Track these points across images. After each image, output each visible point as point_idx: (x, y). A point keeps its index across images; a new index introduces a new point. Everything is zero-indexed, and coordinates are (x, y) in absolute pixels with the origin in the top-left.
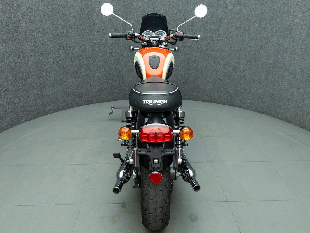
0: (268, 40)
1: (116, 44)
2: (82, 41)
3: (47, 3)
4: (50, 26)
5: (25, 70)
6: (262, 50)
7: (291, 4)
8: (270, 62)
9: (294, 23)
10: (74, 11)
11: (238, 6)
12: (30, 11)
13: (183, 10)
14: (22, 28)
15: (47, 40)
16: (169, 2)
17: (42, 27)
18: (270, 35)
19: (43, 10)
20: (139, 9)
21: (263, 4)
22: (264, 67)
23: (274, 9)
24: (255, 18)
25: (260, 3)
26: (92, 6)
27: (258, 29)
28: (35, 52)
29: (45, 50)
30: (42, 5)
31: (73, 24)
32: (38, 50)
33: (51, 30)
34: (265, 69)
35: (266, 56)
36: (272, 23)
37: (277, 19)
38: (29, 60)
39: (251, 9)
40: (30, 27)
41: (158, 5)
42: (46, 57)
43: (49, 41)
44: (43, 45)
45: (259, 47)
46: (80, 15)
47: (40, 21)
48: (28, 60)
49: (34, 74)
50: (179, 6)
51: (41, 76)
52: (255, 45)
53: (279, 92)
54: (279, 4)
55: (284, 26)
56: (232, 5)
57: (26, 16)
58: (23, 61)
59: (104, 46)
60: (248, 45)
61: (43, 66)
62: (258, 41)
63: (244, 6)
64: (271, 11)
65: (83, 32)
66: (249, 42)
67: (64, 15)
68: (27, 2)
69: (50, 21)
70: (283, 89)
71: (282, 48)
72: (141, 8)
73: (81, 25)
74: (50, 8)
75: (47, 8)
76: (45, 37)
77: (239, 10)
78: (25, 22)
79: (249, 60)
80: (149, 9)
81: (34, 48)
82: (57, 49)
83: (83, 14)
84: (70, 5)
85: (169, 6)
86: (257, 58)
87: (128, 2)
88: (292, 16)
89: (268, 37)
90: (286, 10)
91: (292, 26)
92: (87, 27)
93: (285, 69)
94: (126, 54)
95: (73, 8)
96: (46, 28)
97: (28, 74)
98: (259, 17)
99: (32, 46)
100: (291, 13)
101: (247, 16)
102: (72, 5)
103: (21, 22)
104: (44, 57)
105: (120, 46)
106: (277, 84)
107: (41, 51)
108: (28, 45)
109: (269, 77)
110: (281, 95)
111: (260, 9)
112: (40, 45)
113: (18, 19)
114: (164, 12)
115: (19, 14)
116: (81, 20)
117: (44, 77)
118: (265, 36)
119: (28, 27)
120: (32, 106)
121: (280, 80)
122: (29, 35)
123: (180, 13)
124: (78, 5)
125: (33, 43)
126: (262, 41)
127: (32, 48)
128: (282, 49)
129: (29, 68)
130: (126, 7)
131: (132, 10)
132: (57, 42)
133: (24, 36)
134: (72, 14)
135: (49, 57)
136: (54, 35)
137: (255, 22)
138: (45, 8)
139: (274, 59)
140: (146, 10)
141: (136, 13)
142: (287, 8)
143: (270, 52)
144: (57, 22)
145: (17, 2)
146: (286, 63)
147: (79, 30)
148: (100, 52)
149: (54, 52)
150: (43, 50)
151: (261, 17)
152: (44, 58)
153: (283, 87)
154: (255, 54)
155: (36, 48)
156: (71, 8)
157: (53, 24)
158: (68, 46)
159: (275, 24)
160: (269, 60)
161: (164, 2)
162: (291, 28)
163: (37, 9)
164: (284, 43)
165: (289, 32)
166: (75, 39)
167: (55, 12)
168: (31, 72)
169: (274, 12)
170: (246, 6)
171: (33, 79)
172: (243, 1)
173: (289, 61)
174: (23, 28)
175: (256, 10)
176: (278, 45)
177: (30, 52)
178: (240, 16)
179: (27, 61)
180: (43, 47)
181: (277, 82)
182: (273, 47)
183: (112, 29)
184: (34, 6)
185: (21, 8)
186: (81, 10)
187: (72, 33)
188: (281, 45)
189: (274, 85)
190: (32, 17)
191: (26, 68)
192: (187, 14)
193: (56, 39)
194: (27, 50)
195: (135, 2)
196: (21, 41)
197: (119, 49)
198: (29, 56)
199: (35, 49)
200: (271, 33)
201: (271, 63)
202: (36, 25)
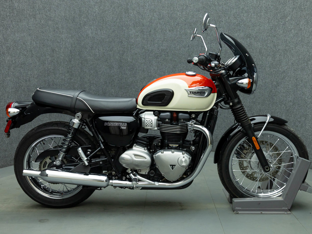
0: (284, 74)
1: (109, 83)
2: (71, 79)
3: (35, 38)
4: (36, 61)
6: (279, 86)
7: (304, 34)
8: (290, 99)
9: (309, 54)
10: (64, 47)
11: (248, 39)
12: (16, 45)
13: (187, 46)
14: (5, 62)
16: (171, 37)
17: (28, 62)
18: (285, 69)
19: (30, 44)
20: (137, 45)
21: (274, 36)
22: (283, 105)
23: (287, 40)
24: (268, 52)
25: (271, 35)
26: (84, 42)
27: (272, 63)
30: (29, 39)
31: (61, 60)
33: (37, 66)
34: (285, 108)
35: (284, 93)
36: (287, 56)
37: (292, 51)
39: (262, 42)
40: (14, 62)
41: (158, 40)
43: (33, 77)
44: (26, 81)
45: (276, 83)
46: (71, 51)
47: (25, 56)
48: (8, 97)
50: (182, 41)
52: (270, 81)
53: (304, 135)
54: (291, 35)
55: (300, 58)
56: (241, 39)
57: (12, 49)
59: (96, 85)
60: (262, 81)
62: (274, 76)
63: (254, 39)
64: (284, 43)
65: (72, 69)
66: (264, 78)
67: (53, 50)
68: (14, 35)
69: (36, 56)
70: (308, 130)
71: (300, 82)
72: (139, 44)
73: (70, 61)
74: (38, 42)
75: (35, 43)
76: (29, 73)
77: (250, 43)
78: (9, 56)
79: (266, 98)
80: (148, 45)
83: (74, 50)
84: (60, 40)
85: (171, 42)
86: (274, 96)
87: (125, 37)
88: (307, 47)
89: (284, 72)
90: (299, 41)
91: (309, 57)
92: (78, 64)
93: (307, 106)
94: (121, 95)
95: (64, 43)
96: (31, 64)
98: (272, 50)
99: (14, 81)
100: (306, 43)
101: (259, 50)
102: (63, 40)
103: (5, 56)
105: (115, 86)
106: (300, 124)
109: (290, 117)
110: (306, 138)
111: (272, 41)
112: (23, 82)
113: (3, 53)
114: (165, 48)
115: (5, 47)
116: (72, 56)
118: (280, 70)
119: (12, 61)
120: (6, 151)
121: (303, 119)
122: (12, 70)
123: (184, 49)
124: (68, 40)
126: (277, 76)
128: (301, 84)
130: (123, 43)
131: (129, 46)
133: (7, 70)
134: (62, 50)
136: (40, 71)
137: (268, 55)
138: (32, 43)
139: (293, 95)
140: (145, 46)
141: (134, 50)
142: (300, 39)
143: (288, 88)
144: (44, 57)
145: (3, 35)
146: (307, 99)
147: (68, 67)
148: (91, 91)
150: (25, 87)
151: (275, 49)
152: (26, 96)
153: (307, 127)
154: (271, 91)
155: (18, 84)
156: (61, 44)
157: (40, 60)
158: (54, 83)
159: (290, 57)
160: (289, 97)
161: (165, 37)
162: (307, 59)
163: (24, 43)
164: (301, 76)
165: (306, 64)
166: (63, 77)
167: (43, 47)
169: (287, 43)
170: (257, 39)
172: (252, 34)
173: (310, 96)
174: (7, 62)
175: (269, 42)
176: (296, 80)
177: (11, 88)
178: (251, 50)
179: (6, 98)
181: (299, 122)
182: (290, 82)
183: (106, 66)
184: (21, 40)
185: (7, 41)
186: (71, 46)
188: (299, 79)
189: (297, 126)
190: (18, 52)
192: (192, 50)
195: (132, 38)
196: (3, 76)
197: (113, 88)
199: (17, 86)
200: (287, 67)
201: (290, 101)
202: (21, 60)
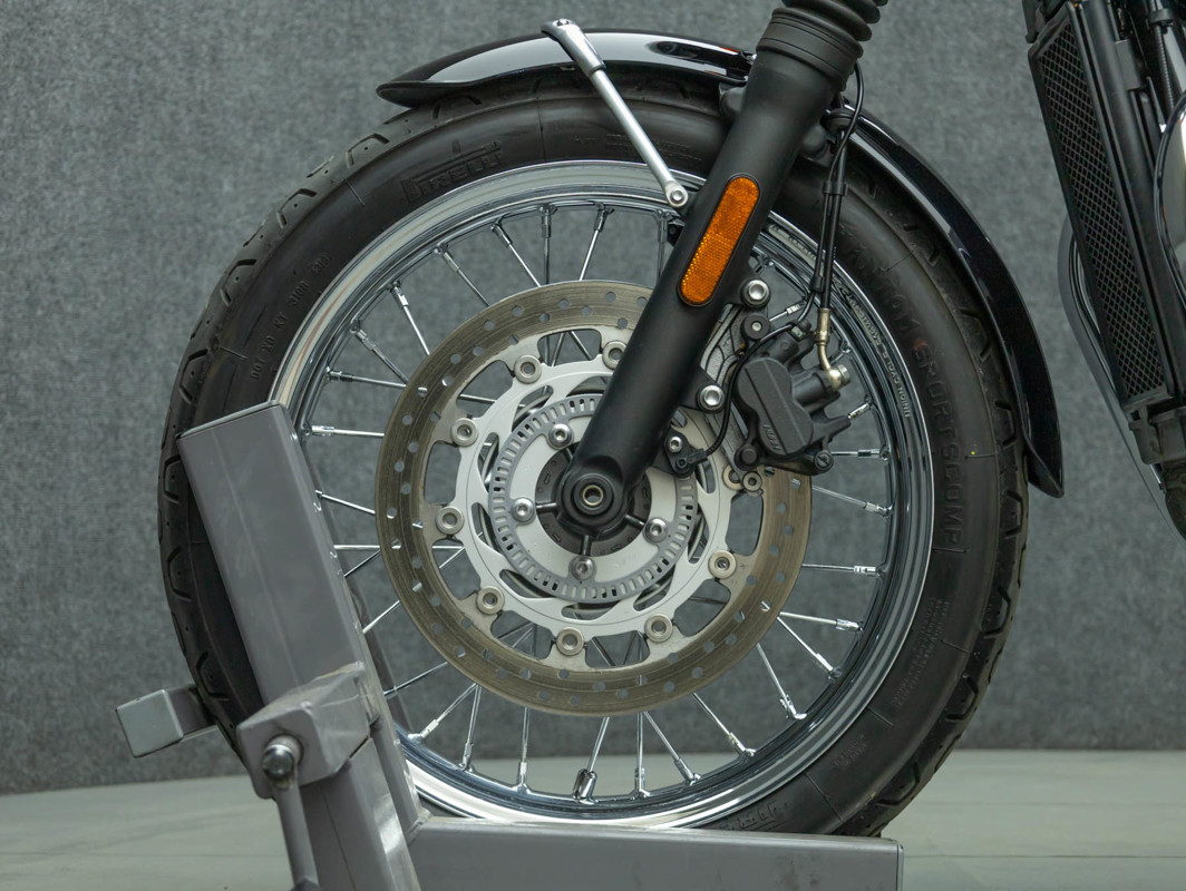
5: (16, 252)
15: (233, 29)
28: (117, 107)
29: (203, 110)
32: (148, 96)
38: (65, 167)
42: (204, 178)
49: (77, 316)
51: (134, 357)
58: (12, 154)
61: (167, 262)
81: (120, 68)
82: (302, 130)
97: (32, 303)
104: (181, 180)
107: (173, 114)
108: (79, 23)
117: (155, 375)
125: (119, 23)
127: (107, 65)
129: (51, 242)
132: (307, 63)
135: (227, 188)
149: (269, 154)
168: (61, 286)
171: (64, 362)
180: (190, 80)
187: (448, 10)
191: (24, 232)
193: (301, 38)
194: (64, 72)
198: (67, 129)
